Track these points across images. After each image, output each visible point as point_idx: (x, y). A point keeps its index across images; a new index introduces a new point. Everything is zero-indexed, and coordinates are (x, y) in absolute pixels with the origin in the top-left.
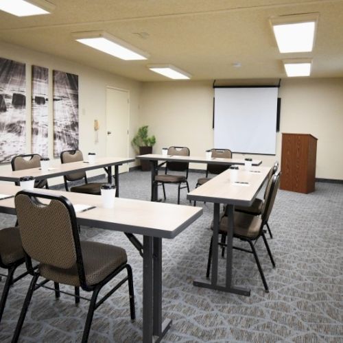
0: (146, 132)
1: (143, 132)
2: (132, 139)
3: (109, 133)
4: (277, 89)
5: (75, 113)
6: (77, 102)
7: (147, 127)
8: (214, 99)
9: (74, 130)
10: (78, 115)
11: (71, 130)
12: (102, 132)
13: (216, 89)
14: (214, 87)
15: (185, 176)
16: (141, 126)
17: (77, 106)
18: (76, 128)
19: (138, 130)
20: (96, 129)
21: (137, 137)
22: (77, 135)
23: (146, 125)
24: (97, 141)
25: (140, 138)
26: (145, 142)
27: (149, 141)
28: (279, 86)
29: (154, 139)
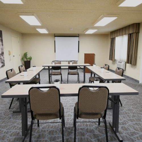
0: (27, 55)
1: (25, 55)
2: (21, 58)
3: (14, 56)
4: (78, 38)
5: (2, 48)
6: (2, 43)
7: (27, 53)
8: (55, 41)
9: (3, 56)
10: (3, 49)
11: (1, 56)
12: (12, 56)
13: (56, 37)
14: (55, 36)
15: (60, 71)
16: (25, 52)
17: (3, 45)
18: (3, 55)
19: (23, 54)
20: (9, 55)
21: (23, 57)
22: (4, 58)
23: (26, 52)
24: (10, 60)
25: (24, 57)
26: (27, 59)
27: (28, 59)
28: (78, 37)
29: (31, 58)
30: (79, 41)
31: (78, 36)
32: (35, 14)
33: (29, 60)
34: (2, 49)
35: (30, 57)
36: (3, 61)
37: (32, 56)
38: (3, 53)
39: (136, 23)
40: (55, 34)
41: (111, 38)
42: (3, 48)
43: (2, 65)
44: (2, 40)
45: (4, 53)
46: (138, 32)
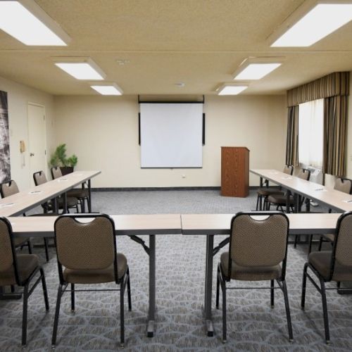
0: (63, 151)
1: (61, 151)
2: (50, 160)
3: (31, 155)
4: (202, 104)
6: (7, 123)
7: (64, 146)
8: (139, 114)
9: (6, 154)
10: (9, 137)
11: (4, 155)
12: (27, 153)
13: (141, 104)
14: (140, 102)
16: (59, 144)
17: (7, 127)
18: (8, 152)
19: (55, 150)
20: (21, 151)
21: (56, 158)
22: (9, 159)
23: (63, 144)
24: (24, 165)
25: (58, 158)
26: (63, 163)
27: (68, 161)
28: (203, 102)
29: (76, 159)
30: (204, 115)
31: (202, 99)
32: (90, 60)
33: (70, 165)
34: (6, 138)
35: (74, 156)
36: (6, 167)
37: (77, 155)
38: (7, 148)
39: (340, 73)
40: (139, 96)
41: (289, 107)
42: (8, 134)
43: (5, 176)
44: (6, 116)
45: (10, 147)
46: (347, 95)
